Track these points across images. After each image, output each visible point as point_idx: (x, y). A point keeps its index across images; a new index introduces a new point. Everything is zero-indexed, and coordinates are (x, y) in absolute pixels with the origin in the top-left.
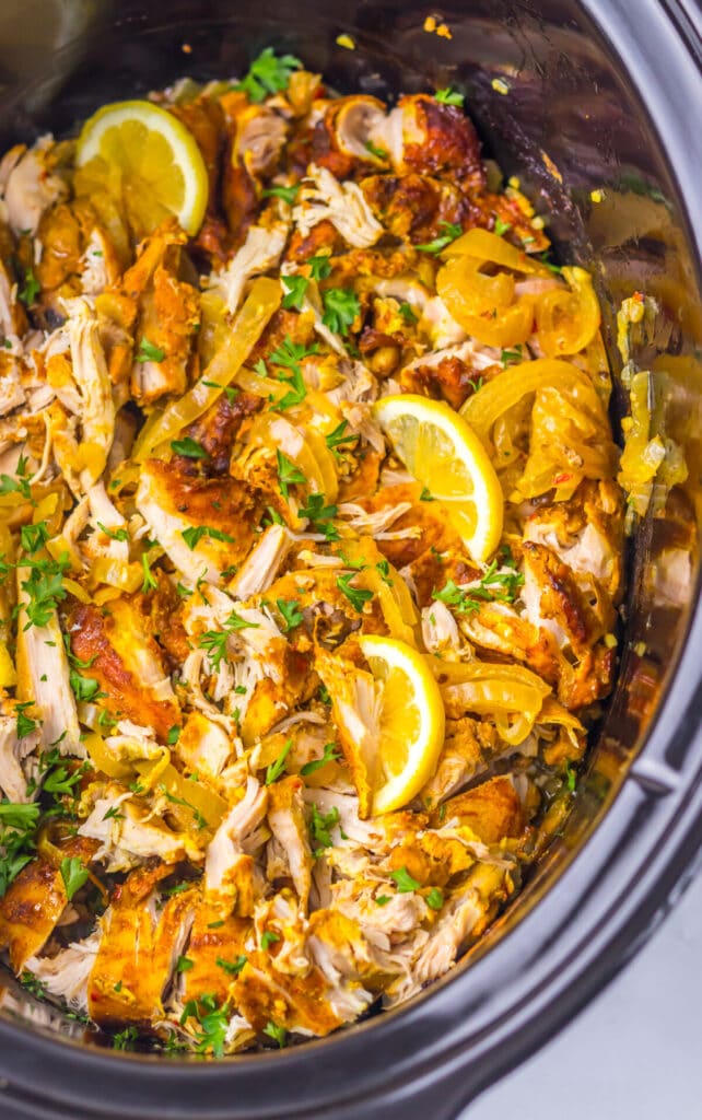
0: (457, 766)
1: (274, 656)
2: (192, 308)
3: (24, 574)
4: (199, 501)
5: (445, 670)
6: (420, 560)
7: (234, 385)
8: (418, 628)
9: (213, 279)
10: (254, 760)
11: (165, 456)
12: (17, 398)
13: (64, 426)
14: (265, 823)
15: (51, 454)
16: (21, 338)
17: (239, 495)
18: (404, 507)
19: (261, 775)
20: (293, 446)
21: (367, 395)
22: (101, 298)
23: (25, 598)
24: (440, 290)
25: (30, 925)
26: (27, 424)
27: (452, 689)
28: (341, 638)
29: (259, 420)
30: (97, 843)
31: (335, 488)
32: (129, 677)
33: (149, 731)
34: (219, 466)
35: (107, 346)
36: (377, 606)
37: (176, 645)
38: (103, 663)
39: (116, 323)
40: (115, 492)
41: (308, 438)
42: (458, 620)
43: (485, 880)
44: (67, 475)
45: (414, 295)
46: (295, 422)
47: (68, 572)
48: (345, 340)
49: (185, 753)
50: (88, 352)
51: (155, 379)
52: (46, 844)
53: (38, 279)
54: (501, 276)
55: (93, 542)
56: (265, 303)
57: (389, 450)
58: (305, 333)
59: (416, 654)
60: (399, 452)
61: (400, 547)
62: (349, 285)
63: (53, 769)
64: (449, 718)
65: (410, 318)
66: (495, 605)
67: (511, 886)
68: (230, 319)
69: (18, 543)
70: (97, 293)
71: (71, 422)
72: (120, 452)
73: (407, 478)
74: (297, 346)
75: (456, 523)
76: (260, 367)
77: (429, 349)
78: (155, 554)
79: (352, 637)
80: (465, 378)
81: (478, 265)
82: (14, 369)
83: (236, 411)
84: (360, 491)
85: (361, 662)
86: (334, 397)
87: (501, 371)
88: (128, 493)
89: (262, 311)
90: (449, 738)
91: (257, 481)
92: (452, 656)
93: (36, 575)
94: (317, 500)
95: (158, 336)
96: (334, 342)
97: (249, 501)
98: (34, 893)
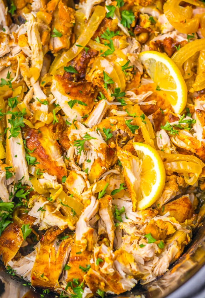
0: (169, 193)
1: (102, 151)
2: (72, 17)
3: (9, 117)
4: (74, 90)
5: (166, 157)
6: (156, 113)
7: (87, 46)
8: (155, 140)
9: (80, 6)
10: (94, 190)
11: (61, 73)
12: (7, 51)
13: (24, 61)
14: (98, 214)
15: (20, 71)
16: (9, 26)
17: (89, 88)
18: (150, 93)
19: (96, 195)
20: (109, 70)
21: (137, 51)
22: (39, 13)
23: (9, 125)
24: (165, 12)
25: (10, 248)
26: (10, 60)
27: (168, 164)
28: (126, 142)
29: (97, 59)
30: (35, 219)
31: (124, 85)
32: (48, 157)
33: (55, 178)
34: (82, 76)
35: (41, 31)
36: (140, 131)
37: (65, 144)
38: (38, 151)
39: (44, 22)
40: (43, 86)
41: (115, 67)
42: (170, 137)
43: (180, 237)
44: (25, 79)
45: (154, 13)
46: (110, 61)
47: (26, 116)
48: (129, 30)
49: (68, 186)
50: (34, 34)
51: (58, 44)
52: (16, 217)
53: (15, 5)
54: (188, 7)
55: (34, 105)
56: (100, 16)
57: (144, 71)
58: (114, 27)
59: (154, 150)
60: (148, 72)
61: (148, 107)
62: (131, 9)
63: (19, 189)
64: (167, 175)
65: (153, 22)
66: (184, 131)
67: (189, 239)
68: (86, 21)
69: (7, 104)
70: (38, 11)
71: (27, 60)
72: (45, 70)
73: (151, 82)
74: (111, 32)
75: (169, 99)
76: (97, 39)
77: (160, 33)
78: (57, 109)
79: (130, 142)
80: (174, 45)
81: (179, 2)
82: (6, 39)
83: (88, 56)
84: (134, 86)
85: (134, 152)
86: (125, 51)
87: (187, 43)
88: (48, 86)
89: (98, 18)
90: (167, 182)
91: (96, 83)
92: (168, 151)
93: (13, 117)
94: (118, 90)
95: (60, 27)
96: (125, 30)
97: (92, 90)
98: (11, 236)
